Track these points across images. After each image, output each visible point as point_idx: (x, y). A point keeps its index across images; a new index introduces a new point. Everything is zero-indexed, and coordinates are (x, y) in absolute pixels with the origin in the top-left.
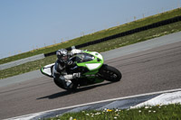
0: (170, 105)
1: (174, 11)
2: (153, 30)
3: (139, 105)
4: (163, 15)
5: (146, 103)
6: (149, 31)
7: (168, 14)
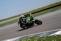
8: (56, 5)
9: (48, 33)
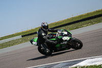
0: (91, 66)
1: (94, 12)
2: (83, 22)
3: (74, 66)
4: (88, 14)
5: (78, 65)
6: (80, 23)
7: (91, 13)
8: (79, 19)
9: (67, 64)
